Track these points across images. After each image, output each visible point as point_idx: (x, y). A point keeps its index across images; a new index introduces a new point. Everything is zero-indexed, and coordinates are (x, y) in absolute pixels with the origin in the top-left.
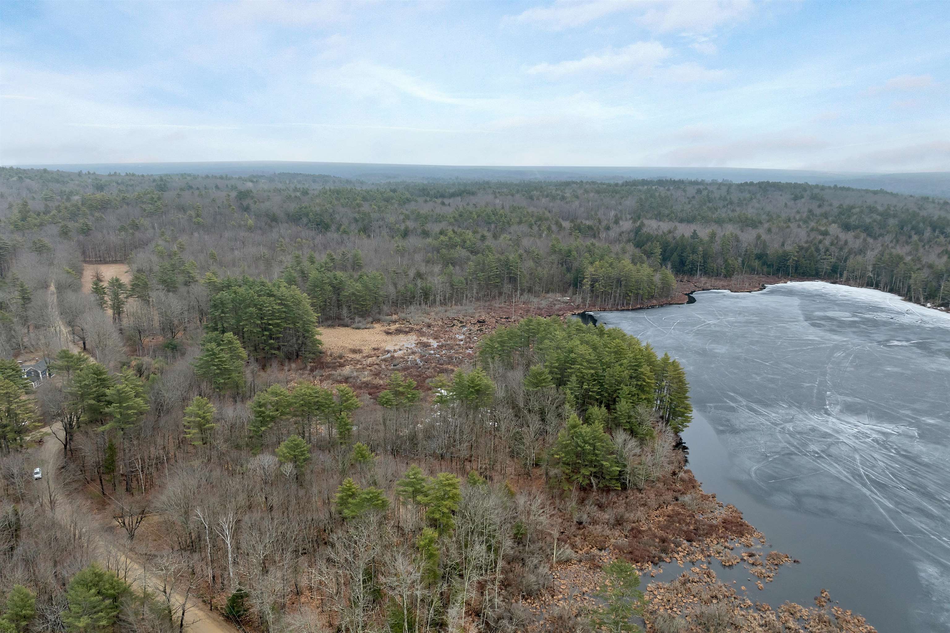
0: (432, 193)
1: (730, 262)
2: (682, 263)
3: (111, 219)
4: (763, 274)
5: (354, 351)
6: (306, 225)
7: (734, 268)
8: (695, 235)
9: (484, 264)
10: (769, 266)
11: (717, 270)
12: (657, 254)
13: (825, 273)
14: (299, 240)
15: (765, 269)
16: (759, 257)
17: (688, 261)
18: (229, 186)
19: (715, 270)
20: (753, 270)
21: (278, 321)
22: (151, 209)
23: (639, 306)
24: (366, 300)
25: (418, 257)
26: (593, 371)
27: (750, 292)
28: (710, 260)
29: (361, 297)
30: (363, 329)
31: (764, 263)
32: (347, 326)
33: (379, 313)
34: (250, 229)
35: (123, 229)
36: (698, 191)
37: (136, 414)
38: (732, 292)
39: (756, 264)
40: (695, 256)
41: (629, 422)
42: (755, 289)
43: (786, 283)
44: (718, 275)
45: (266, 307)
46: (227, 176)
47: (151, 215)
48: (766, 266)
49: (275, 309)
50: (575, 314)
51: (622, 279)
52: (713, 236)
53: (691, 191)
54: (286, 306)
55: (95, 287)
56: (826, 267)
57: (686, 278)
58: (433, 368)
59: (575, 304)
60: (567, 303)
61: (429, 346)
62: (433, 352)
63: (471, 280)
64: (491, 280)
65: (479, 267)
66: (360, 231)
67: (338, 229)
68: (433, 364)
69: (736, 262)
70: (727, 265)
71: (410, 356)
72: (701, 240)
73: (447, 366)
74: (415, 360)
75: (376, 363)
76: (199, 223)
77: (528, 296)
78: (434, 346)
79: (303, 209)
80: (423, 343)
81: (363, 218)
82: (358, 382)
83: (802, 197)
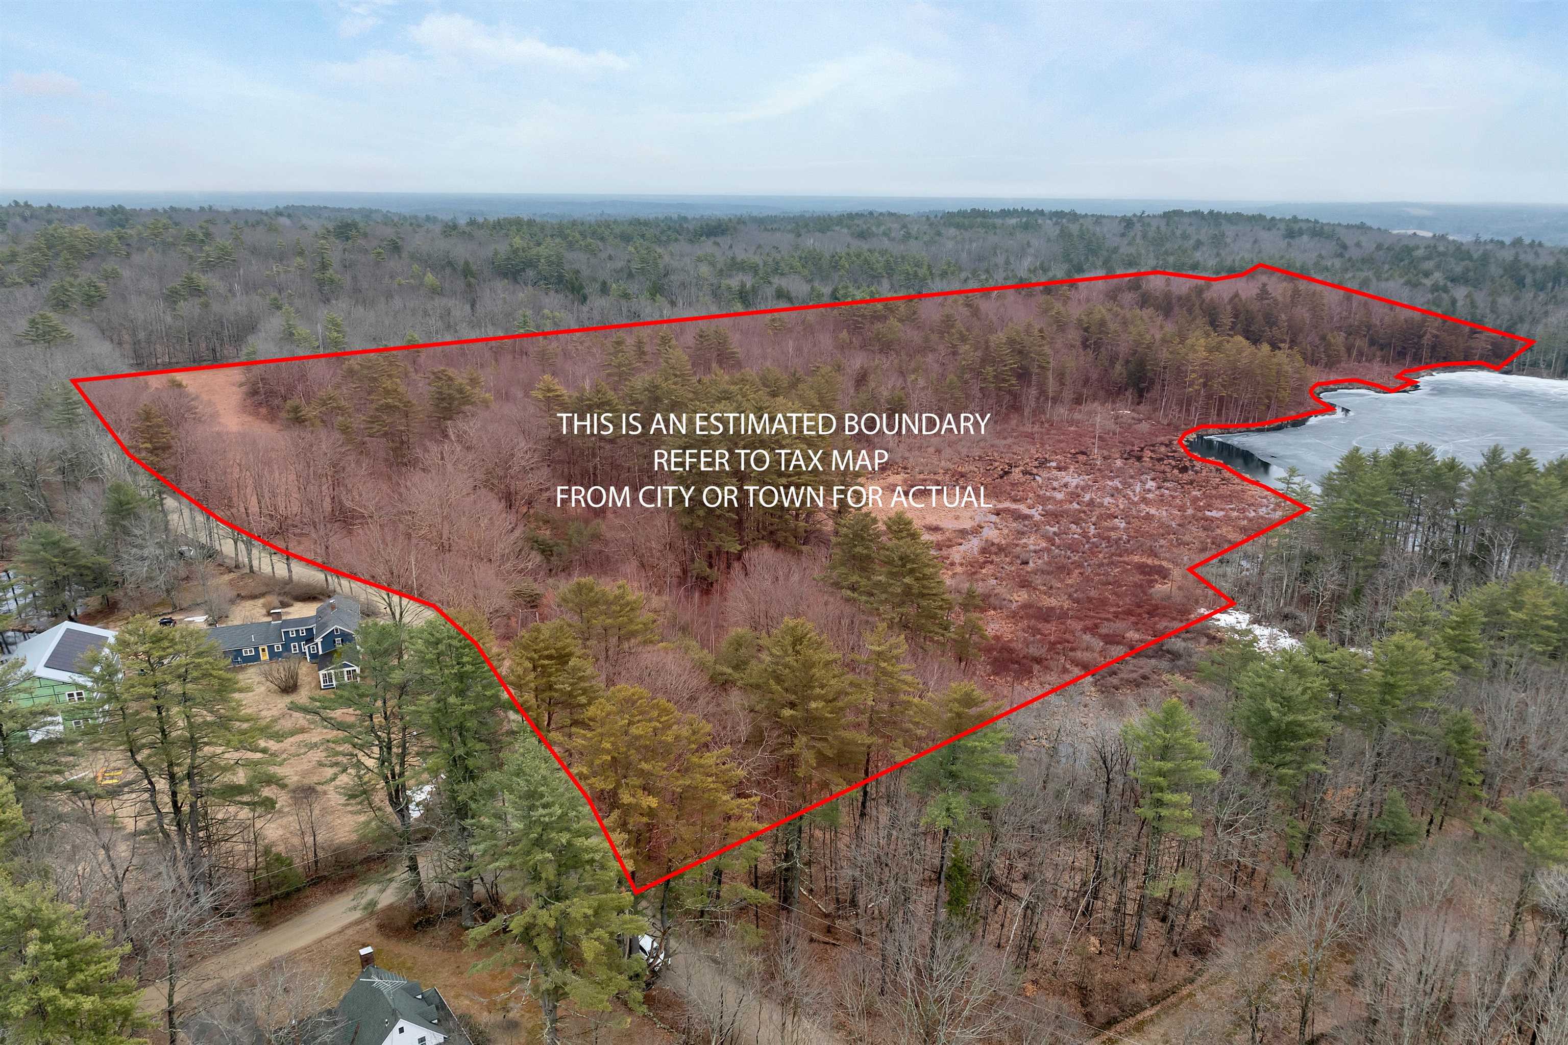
6: (535, 283)
9: (987, 347)
13: (1482, 356)
14: (546, 311)
44: (1319, 361)
47: (208, 266)
56: (1482, 342)
58: (1112, 563)
59: (1159, 422)
60: (1140, 421)
61: (1027, 517)
62: (1055, 529)
63: (966, 382)
64: (1004, 380)
65: (979, 353)
66: (653, 296)
67: (604, 289)
68: (1101, 556)
69: (1338, 340)
70: (1328, 345)
71: (1024, 541)
72: (1276, 302)
73: (1136, 559)
74: (1048, 550)
75: (982, 560)
76: (332, 281)
77: (1062, 411)
78: (1037, 517)
79: (521, 253)
80: (1007, 510)
81: (642, 269)
82: (1014, 606)
83: (1301, 233)
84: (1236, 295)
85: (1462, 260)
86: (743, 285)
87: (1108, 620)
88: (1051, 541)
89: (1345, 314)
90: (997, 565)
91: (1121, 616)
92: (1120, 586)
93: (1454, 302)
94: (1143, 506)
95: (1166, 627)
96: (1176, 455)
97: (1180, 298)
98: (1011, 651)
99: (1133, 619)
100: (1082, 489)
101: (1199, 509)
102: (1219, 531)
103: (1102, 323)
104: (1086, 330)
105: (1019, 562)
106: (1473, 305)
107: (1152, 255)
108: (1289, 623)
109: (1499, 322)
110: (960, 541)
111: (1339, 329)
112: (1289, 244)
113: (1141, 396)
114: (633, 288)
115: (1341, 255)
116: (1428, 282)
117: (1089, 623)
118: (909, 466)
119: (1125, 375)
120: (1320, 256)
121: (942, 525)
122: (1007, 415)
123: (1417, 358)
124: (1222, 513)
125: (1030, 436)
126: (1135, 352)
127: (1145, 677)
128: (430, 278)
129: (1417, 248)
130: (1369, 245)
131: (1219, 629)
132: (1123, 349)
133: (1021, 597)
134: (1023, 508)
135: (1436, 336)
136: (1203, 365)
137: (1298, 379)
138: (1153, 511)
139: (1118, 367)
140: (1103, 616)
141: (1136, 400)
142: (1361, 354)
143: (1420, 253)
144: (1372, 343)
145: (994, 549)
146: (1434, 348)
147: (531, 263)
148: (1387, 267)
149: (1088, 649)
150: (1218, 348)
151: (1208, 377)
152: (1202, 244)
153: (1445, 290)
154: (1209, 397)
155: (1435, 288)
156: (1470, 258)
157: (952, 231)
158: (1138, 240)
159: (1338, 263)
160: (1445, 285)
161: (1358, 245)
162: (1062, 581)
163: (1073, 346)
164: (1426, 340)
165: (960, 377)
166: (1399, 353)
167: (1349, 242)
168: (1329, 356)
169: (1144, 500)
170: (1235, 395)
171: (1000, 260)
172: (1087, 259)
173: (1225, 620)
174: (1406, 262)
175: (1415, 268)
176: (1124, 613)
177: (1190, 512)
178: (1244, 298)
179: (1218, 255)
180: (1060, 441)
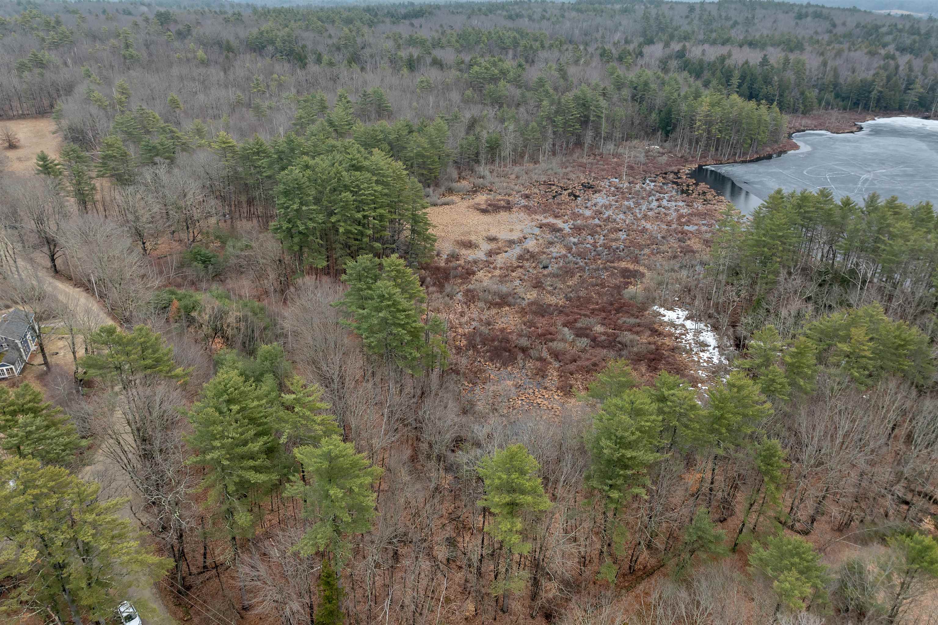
1: (808, 95)
9: (559, 103)
13: (911, 106)
14: (275, 76)
23: (757, 156)
28: (786, 93)
30: (442, 205)
35: (22, 67)
38: (832, 133)
40: (769, 89)
42: (855, 129)
44: (795, 111)
47: (55, 45)
55: (41, 163)
56: (912, 97)
58: (606, 269)
59: (675, 155)
60: (663, 154)
61: (560, 230)
62: (576, 240)
63: (544, 127)
64: (570, 126)
65: (554, 108)
66: (350, 63)
67: (319, 60)
68: (599, 262)
69: (813, 94)
70: (805, 99)
71: (551, 249)
72: (772, 68)
73: (623, 265)
74: (565, 256)
75: (515, 264)
76: (132, 57)
77: (611, 147)
78: (567, 230)
79: (265, 34)
80: (547, 225)
81: (346, 44)
82: (524, 303)
83: (806, 15)
84: (747, 62)
85: (913, 34)
86: (411, 56)
87: (585, 315)
88: (569, 250)
89: (820, 75)
90: (525, 269)
91: (596, 312)
92: (604, 287)
93: (897, 67)
94: (643, 222)
95: (624, 322)
96: (679, 181)
97: (709, 64)
98: (508, 341)
99: (603, 315)
100: (606, 208)
101: (681, 224)
102: (688, 242)
103: (646, 84)
104: (635, 88)
105: (541, 266)
106: (911, 69)
107: (702, 32)
108: (713, 321)
109: (926, 81)
110: (507, 249)
111: (814, 86)
112: (797, 24)
113: (667, 136)
114: (337, 57)
115: (831, 32)
116: (883, 52)
117: (571, 318)
118: (494, 189)
119: (658, 121)
120: (816, 33)
121: (499, 236)
122: (573, 150)
123: (866, 108)
124: (696, 227)
125: (582, 165)
126: (666, 104)
127: (595, 365)
128: (200, 53)
129: (884, 26)
130: (851, 22)
131: (662, 323)
132: (659, 102)
133: (532, 295)
134: (559, 223)
135: (881, 92)
136: (707, 116)
137: (776, 125)
138: (648, 226)
139: (654, 115)
140: (583, 312)
141: (664, 138)
142: (828, 104)
143: (884, 30)
144: (837, 96)
145: (527, 256)
146: (878, 100)
147: (272, 42)
148: (860, 40)
149: (563, 340)
150: (718, 103)
151: (709, 124)
152: (738, 24)
153: (893, 58)
154: (709, 138)
155: (888, 57)
156: (919, 34)
157: (574, 14)
158: (696, 22)
159: (826, 37)
160: (894, 55)
161: (844, 24)
162: (564, 282)
163: (626, 100)
164: (874, 94)
165: (539, 124)
166: (855, 104)
167: (838, 22)
168: (805, 106)
169: (645, 217)
170: (727, 137)
171: (599, 35)
172: (657, 34)
173: (670, 315)
174: (874, 36)
175: (879, 41)
176: (599, 310)
177: (674, 226)
178: (751, 64)
179: (747, 31)
180: (603, 170)
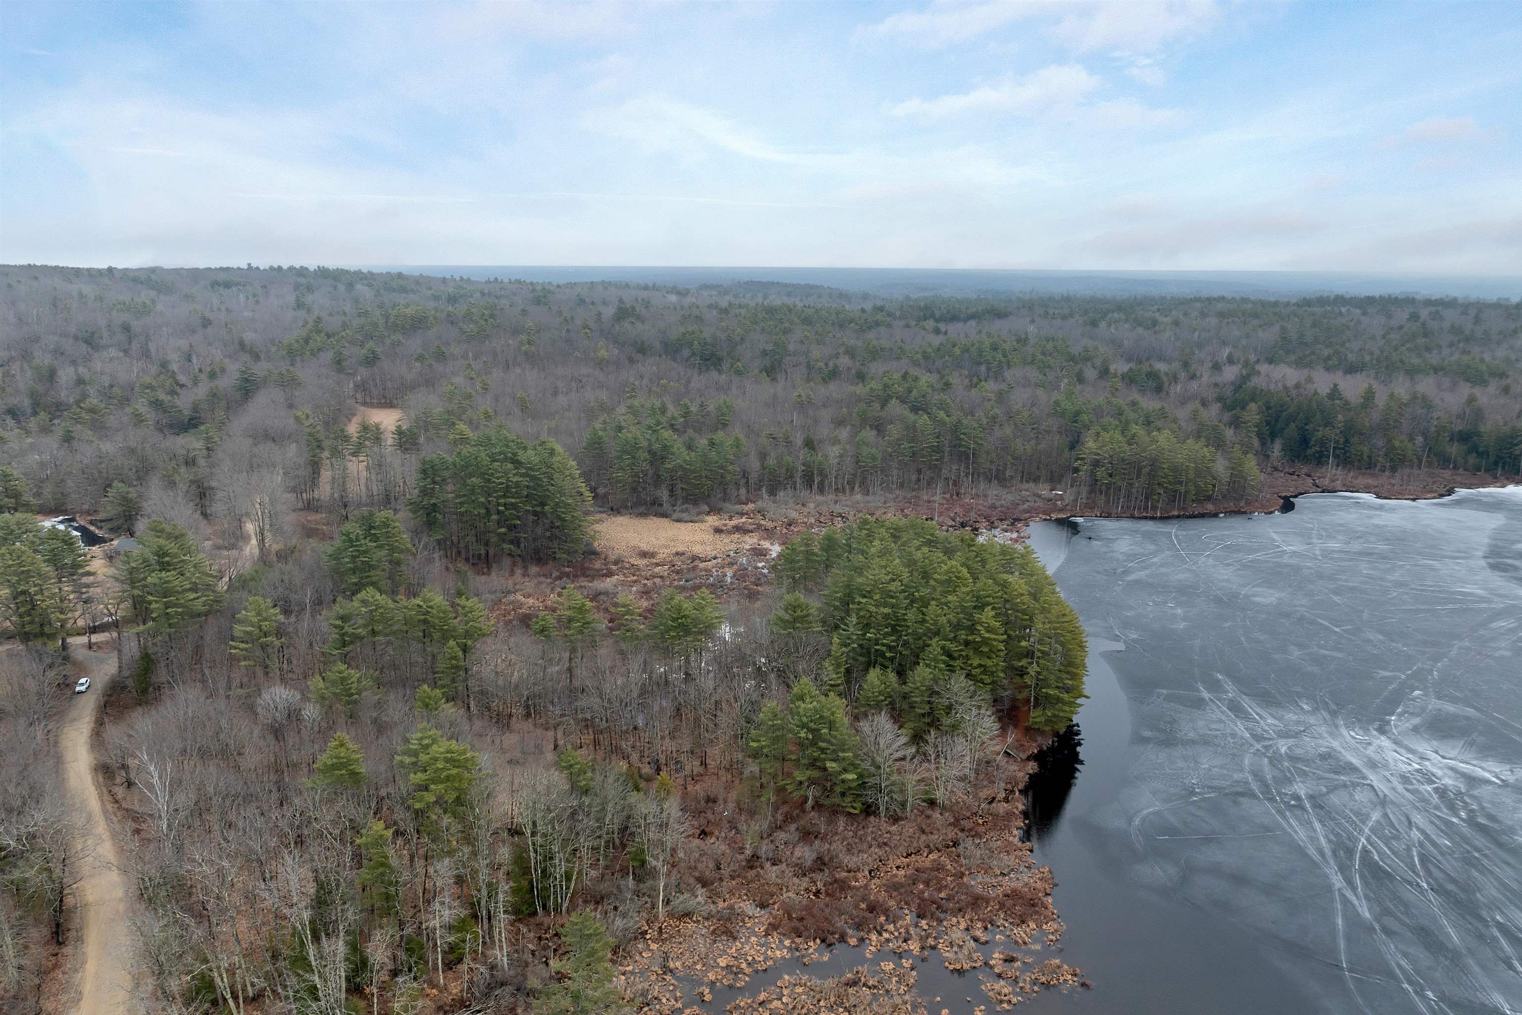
0: (938, 314)
1: (1397, 443)
2: (1305, 441)
3: (414, 344)
4: (1465, 470)
5: (644, 554)
6: (688, 359)
7: (1404, 455)
8: (1334, 393)
10: (1480, 454)
11: (1369, 457)
12: (1249, 424)
14: (664, 381)
15: (1472, 460)
16: (1464, 437)
17: (1314, 439)
18: (639, 299)
19: (1365, 457)
20: (1445, 461)
21: (513, 500)
22: (472, 331)
23: (1176, 513)
24: (701, 476)
25: (826, 415)
26: (887, 610)
27: (1414, 500)
28: (1355, 440)
29: (694, 472)
30: (684, 522)
31: (1474, 449)
32: (664, 515)
33: (724, 500)
34: (600, 364)
36: (1412, 317)
37: (181, 614)
38: (1379, 497)
39: (1454, 449)
40: (1328, 431)
41: (929, 702)
42: (1429, 496)
43: (1503, 486)
44: (1367, 466)
45: (498, 478)
46: (654, 286)
48: (1474, 455)
49: (511, 481)
50: (1050, 520)
51: (1144, 463)
52: (1369, 396)
53: (1401, 316)
54: (533, 478)
57: (1305, 470)
79: (688, 336)
